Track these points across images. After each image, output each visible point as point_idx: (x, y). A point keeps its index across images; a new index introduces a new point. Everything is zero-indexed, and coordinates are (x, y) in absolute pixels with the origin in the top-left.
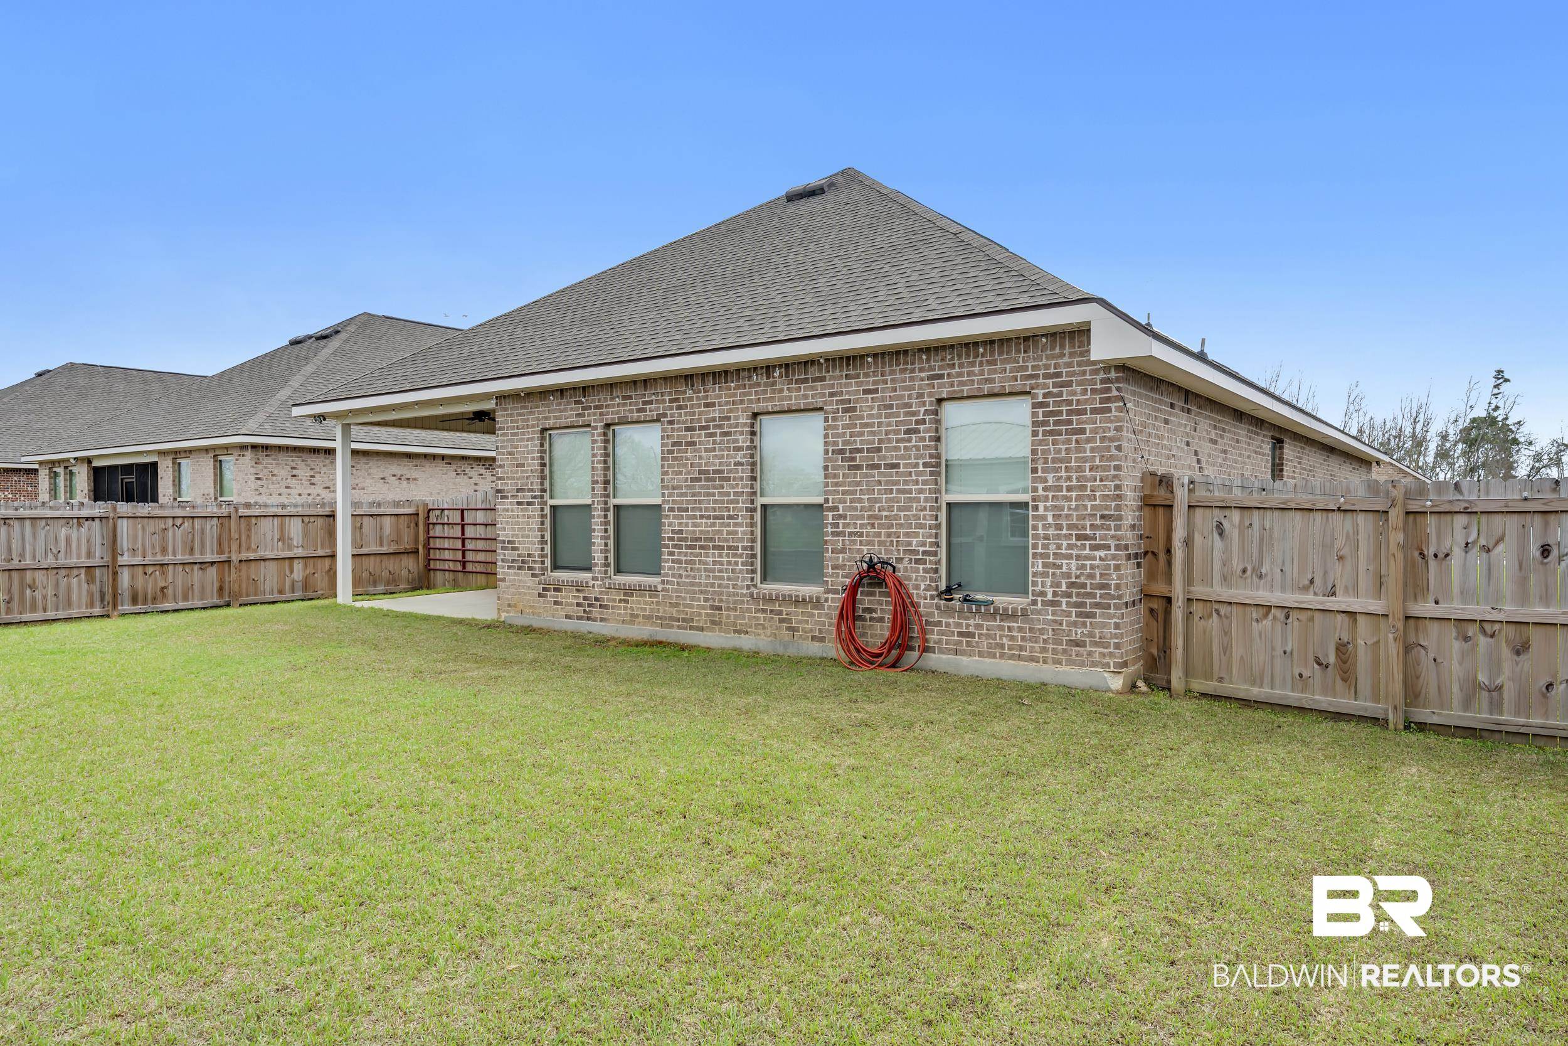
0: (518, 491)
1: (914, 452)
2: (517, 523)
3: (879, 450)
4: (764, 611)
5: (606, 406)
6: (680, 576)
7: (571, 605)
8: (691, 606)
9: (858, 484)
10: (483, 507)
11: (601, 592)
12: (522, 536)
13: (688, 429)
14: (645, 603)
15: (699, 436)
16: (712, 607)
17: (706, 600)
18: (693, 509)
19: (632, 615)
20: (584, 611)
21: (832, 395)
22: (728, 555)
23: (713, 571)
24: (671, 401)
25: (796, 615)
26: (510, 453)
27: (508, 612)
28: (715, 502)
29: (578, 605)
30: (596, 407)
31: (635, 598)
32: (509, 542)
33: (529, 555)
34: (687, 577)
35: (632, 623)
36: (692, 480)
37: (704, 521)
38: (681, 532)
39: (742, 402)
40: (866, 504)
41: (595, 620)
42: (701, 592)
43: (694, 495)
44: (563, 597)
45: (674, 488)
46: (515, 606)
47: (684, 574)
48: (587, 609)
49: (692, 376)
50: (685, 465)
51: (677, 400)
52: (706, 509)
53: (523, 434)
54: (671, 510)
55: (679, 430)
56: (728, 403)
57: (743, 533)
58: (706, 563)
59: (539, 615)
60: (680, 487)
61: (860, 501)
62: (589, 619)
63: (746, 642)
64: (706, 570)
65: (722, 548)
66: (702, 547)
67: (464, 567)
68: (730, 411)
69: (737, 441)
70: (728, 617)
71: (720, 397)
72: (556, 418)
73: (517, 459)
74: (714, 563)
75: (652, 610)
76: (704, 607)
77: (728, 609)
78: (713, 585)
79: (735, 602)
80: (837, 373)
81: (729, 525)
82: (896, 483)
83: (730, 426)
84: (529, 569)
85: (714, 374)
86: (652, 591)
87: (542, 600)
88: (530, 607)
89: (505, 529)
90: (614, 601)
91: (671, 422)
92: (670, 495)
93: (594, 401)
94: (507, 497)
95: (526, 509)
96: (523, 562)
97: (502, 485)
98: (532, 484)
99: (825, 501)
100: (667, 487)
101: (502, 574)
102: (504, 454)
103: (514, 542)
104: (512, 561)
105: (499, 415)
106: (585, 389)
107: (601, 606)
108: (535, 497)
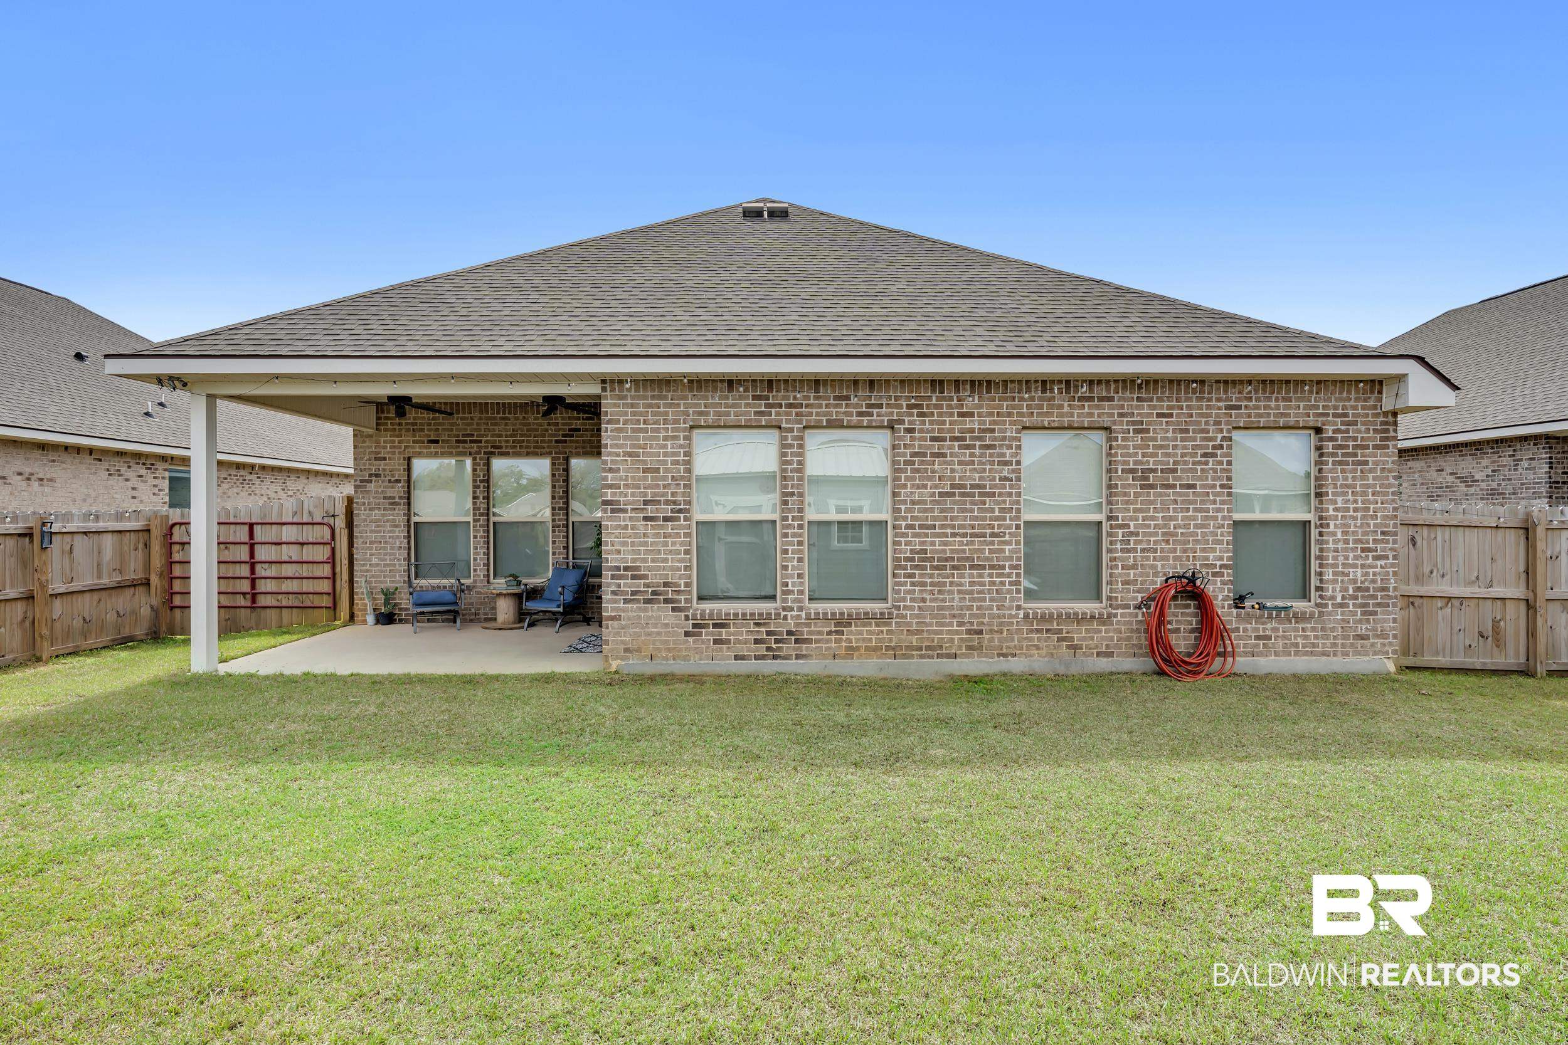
0: (646, 503)
1: (1211, 474)
2: (645, 544)
3: (1174, 471)
4: (1038, 631)
5: (807, 406)
6: (924, 600)
7: (746, 642)
8: (941, 633)
9: (1152, 502)
10: (295, 520)
11: (797, 625)
12: (653, 560)
13: (933, 439)
14: (870, 633)
15: (951, 447)
16: (969, 632)
17: (960, 624)
18: (942, 526)
19: (849, 648)
20: (769, 649)
21: (1121, 415)
22: (990, 575)
23: (971, 592)
24: (910, 406)
25: (1079, 633)
26: (630, 454)
27: (622, 659)
28: (974, 518)
29: (757, 641)
30: (790, 406)
31: (853, 628)
32: (626, 569)
33: (666, 585)
34: (932, 600)
35: (849, 657)
36: (941, 494)
37: (958, 539)
38: (924, 551)
39: (1009, 415)
40: (1160, 522)
41: (787, 657)
42: (953, 616)
43: (942, 511)
44: (729, 634)
45: (913, 503)
46: (639, 650)
47: (928, 597)
48: (774, 646)
49: (941, 382)
50: (930, 479)
51: (920, 406)
52: (961, 526)
53: (656, 430)
54: (908, 527)
55: (924, 439)
56: (991, 414)
57: (1015, 551)
58: (961, 584)
59: (686, 658)
60: (923, 502)
61: (1153, 518)
62: (775, 657)
63: (1017, 665)
64: (959, 592)
66: (954, 568)
67: (254, 601)
68: (995, 423)
69: (1004, 455)
70: (991, 640)
71: (979, 407)
72: (719, 414)
73: (645, 462)
74: (972, 583)
75: (879, 640)
76: (957, 632)
77: (991, 631)
78: (970, 608)
79: (1001, 624)
80: (1128, 394)
81: (993, 543)
82: (1194, 502)
83: (995, 439)
84: (666, 601)
85: (972, 382)
86: (882, 618)
87: (691, 639)
88: (669, 650)
89: (619, 552)
90: (820, 633)
91: (910, 430)
92: (908, 511)
93: (787, 398)
94: (624, 511)
95: (661, 527)
96: (654, 593)
97: (614, 494)
98: (673, 494)
99: (1109, 518)
100: (904, 502)
101: (613, 609)
102: (618, 455)
103: (638, 568)
104: (634, 593)
105: (610, 406)
106: (772, 383)
107: (797, 641)
108: (680, 511)
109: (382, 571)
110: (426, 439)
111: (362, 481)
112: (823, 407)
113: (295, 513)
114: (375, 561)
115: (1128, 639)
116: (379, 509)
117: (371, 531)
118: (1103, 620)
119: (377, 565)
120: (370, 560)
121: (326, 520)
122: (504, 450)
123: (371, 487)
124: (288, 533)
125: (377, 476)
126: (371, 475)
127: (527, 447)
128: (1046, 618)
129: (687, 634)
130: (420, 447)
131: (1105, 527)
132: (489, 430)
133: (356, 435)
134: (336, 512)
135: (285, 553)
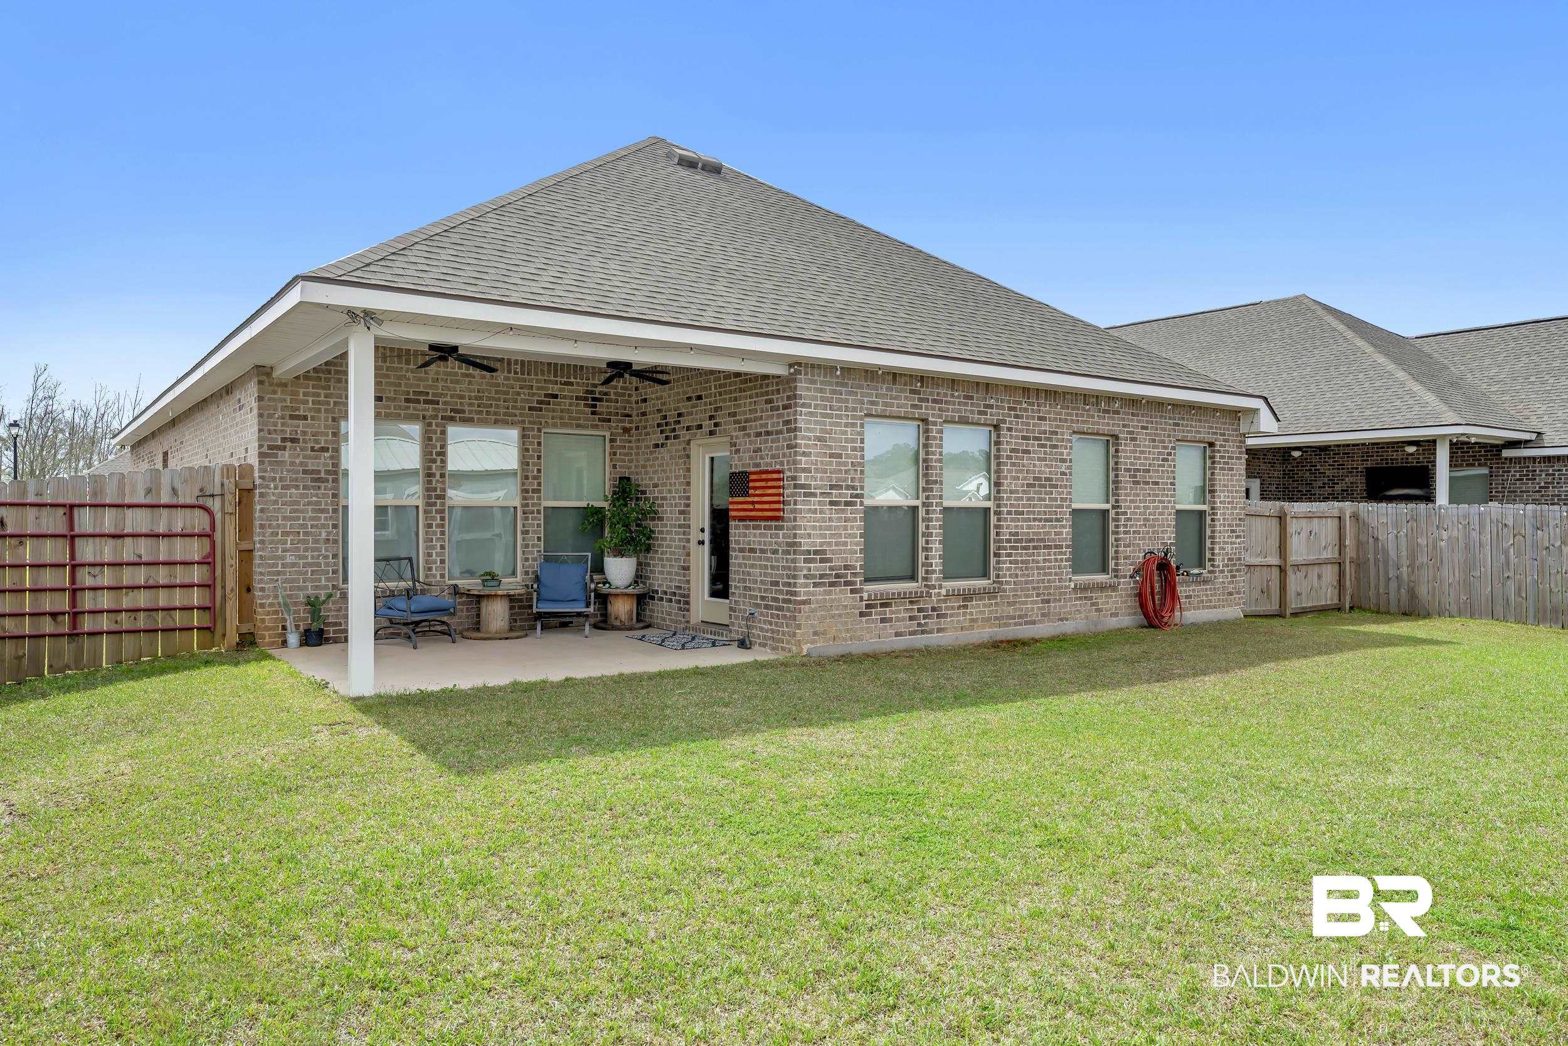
0: (832, 487)
1: (1166, 475)
2: (829, 528)
3: (1148, 471)
4: (1080, 598)
5: (946, 402)
6: (1017, 576)
7: (903, 619)
8: (1026, 603)
9: (1138, 495)
10: (147, 501)
11: (938, 601)
12: (837, 544)
13: (1024, 438)
14: (984, 606)
15: (1033, 445)
16: (1043, 601)
17: (1038, 595)
18: (1027, 513)
19: (972, 620)
20: (919, 625)
21: (1124, 426)
22: (1055, 554)
23: (1043, 568)
24: (1010, 409)
25: (1101, 598)
26: (819, 439)
27: (812, 643)
28: (1046, 506)
29: (911, 618)
30: (935, 401)
31: (974, 603)
32: (816, 552)
33: (846, 567)
34: (1022, 576)
35: (972, 628)
36: (1027, 485)
37: (1037, 523)
38: (1017, 534)
39: (1066, 421)
40: (1142, 510)
41: (931, 632)
42: (1034, 588)
43: (1029, 499)
44: (892, 612)
45: (1012, 492)
46: (824, 633)
47: (1019, 573)
48: (923, 622)
50: (1021, 471)
51: (1016, 409)
52: (1039, 513)
53: (839, 417)
54: (1009, 513)
55: (1017, 437)
56: (1055, 419)
57: (1067, 533)
58: (1038, 562)
59: (860, 639)
60: (1017, 492)
61: (1138, 507)
62: (923, 632)
63: (1069, 627)
64: (1038, 568)
65: (1050, 547)
66: (1035, 548)
67: (73, 625)
68: (1057, 426)
69: (1062, 454)
70: (1055, 607)
71: (1049, 412)
72: (886, 404)
73: (830, 447)
74: (1044, 561)
75: (990, 612)
76: (1036, 602)
77: (1055, 600)
78: (1043, 581)
79: (1061, 594)
80: (1127, 410)
81: (1056, 527)
82: (1157, 495)
83: (1058, 440)
84: (847, 583)
86: (990, 593)
87: (864, 619)
88: (848, 631)
89: (809, 535)
90: (953, 608)
91: (1010, 429)
92: (1009, 499)
93: (931, 394)
94: (814, 495)
95: (843, 511)
96: (837, 576)
97: (806, 478)
98: (853, 479)
99: (1114, 507)
100: (1006, 492)
101: (806, 593)
102: (810, 439)
103: (824, 552)
104: (822, 576)
105: (803, 387)
106: (924, 378)
107: (938, 616)
108: (857, 496)
109: (300, 573)
111: (270, 447)
112: (956, 405)
113: (149, 491)
114: (290, 559)
115: (1126, 602)
116: (297, 487)
117: (284, 518)
118: (1113, 588)
119: (293, 565)
120: (283, 558)
121: (201, 502)
122: (467, 415)
123: (285, 456)
124: (136, 521)
125: (295, 440)
126: (284, 440)
127: (495, 414)
128: (1085, 588)
131: (1112, 514)
132: (449, 389)
133: (260, 383)
134: (218, 491)
135: (128, 550)
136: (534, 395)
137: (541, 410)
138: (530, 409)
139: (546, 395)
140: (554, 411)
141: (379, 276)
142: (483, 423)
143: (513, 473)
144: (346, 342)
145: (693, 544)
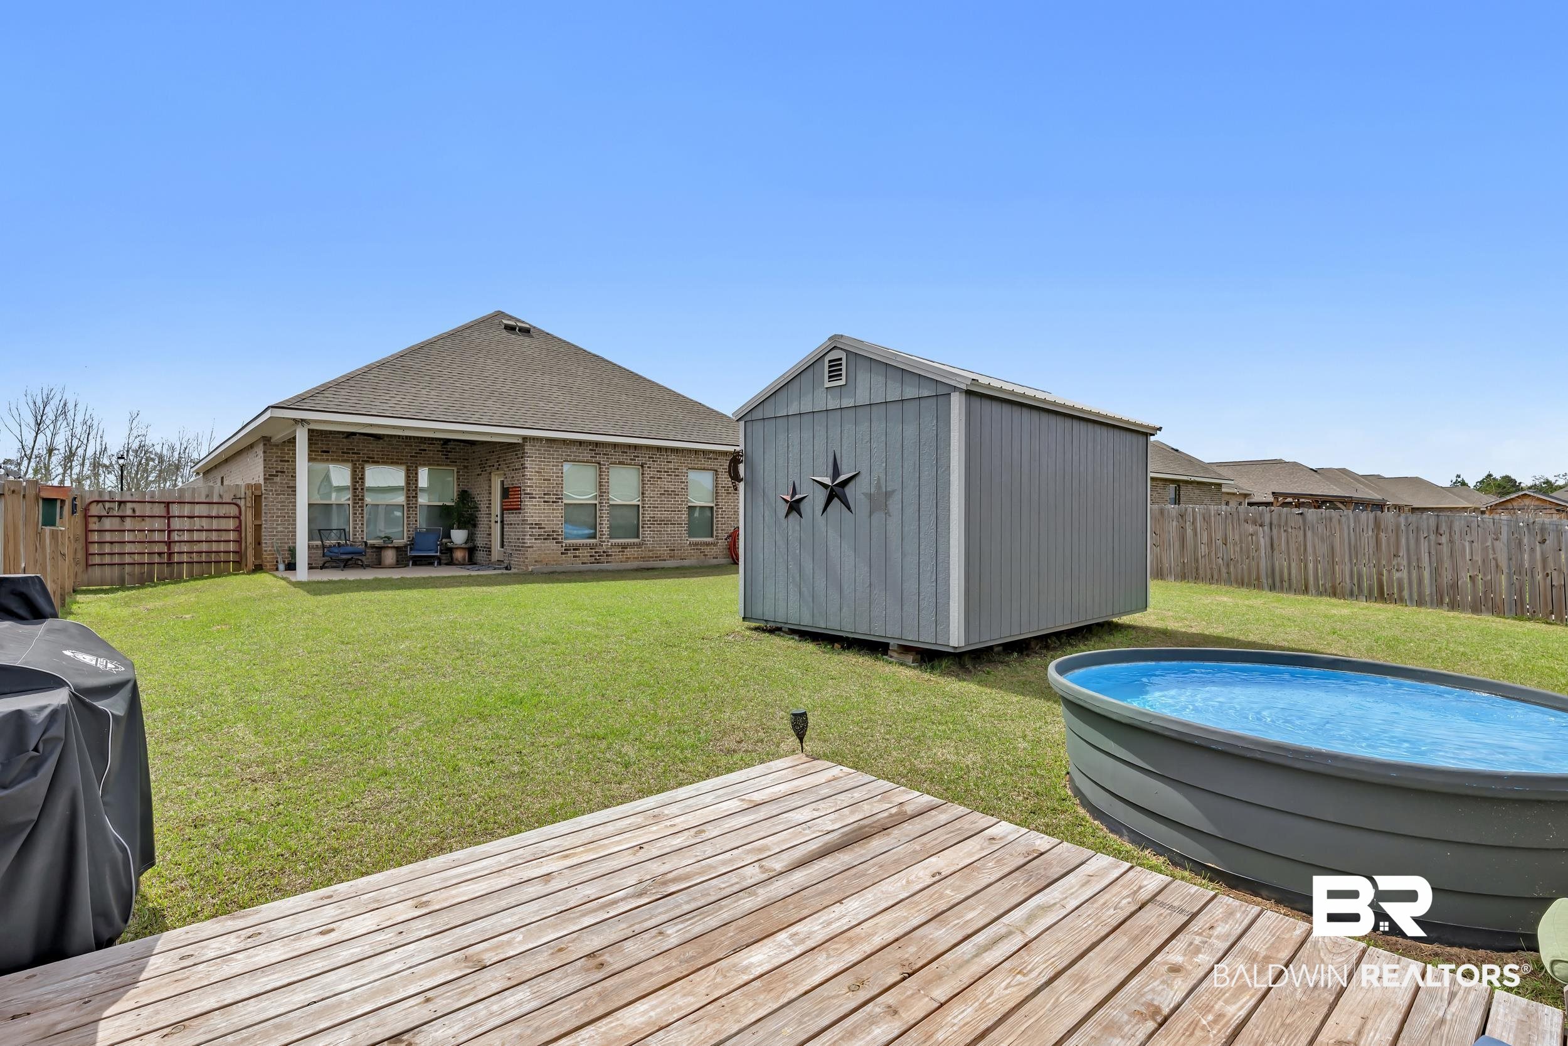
0: (544, 494)
2: (544, 513)
4: (694, 549)
5: (611, 455)
6: (655, 537)
7: (587, 556)
8: (660, 550)
9: (730, 499)
10: (207, 501)
11: (607, 548)
12: (548, 521)
13: (658, 471)
14: (634, 551)
15: (664, 475)
16: (670, 550)
17: (667, 547)
18: (661, 507)
19: (628, 558)
20: (595, 559)
21: (721, 465)
22: (678, 527)
23: (670, 534)
24: (649, 457)
25: (707, 550)
26: (537, 472)
27: (534, 565)
28: (672, 504)
29: (591, 556)
30: (604, 454)
31: (628, 550)
32: (536, 524)
33: (553, 531)
35: (627, 561)
36: (660, 494)
37: (666, 512)
38: (654, 517)
39: (684, 463)
40: (733, 507)
41: (603, 563)
42: (665, 544)
43: (661, 501)
44: (579, 553)
45: (651, 497)
46: (541, 561)
47: (657, 536)
48: (598, 558)
49: (661, 449)
50: (657, 487)
51: (653, 458)
52: (668, 507)
53: (549, 462)
54: (649, 507)
55: (654, 471)
56: (677, 463)
57: (685, 518)
58: (667, 531)
59: (561, 565)
60: (654, 497)
61: (730, 505)
62: (598, 563)
63: (686, 563)
64: (667, 534)
65: (675, 524)
66: (665, 524)
67: (169, 558)
68: (678, 466)
69: (682, 479)
70: (678, 553)
71: (674, 459)
72: (576, 456)
73: (544, 476)
74: (671, 531)
75: (638, 554)
76: (666, 550)
77: (678, 550)
78: (670, 540)
79: (681, 547)
80: (722, 457)
81: (678, 514)
83: (679, 472)
84: (553, 539)
85: (672, 449)
86: (639, 545)
87: (563, 556)
88: (554, 561)
89: (532, 516)
90: (616, 552)
91: (649, 467)
92: (648, 501)
93: (603, 451)
94: (535, 498)
95: (551, 505)
96: (548, 535)
97: (530, 490)
98: (556, 491)
99: (716, 505)
100: (647, 497)
101: (530, 543)
102: (532, 472)
103: (541, 524)
104: (539, 535)
105: (528, 448)
106: (597, 444)
107: (607, 555)
108: (559, 499)
109: (286, 536)
110: (320, 450)
111: (269, 475)
112: (618, 456)
113: (207, 496)
114: (280, 529)
115: (722, 552)
116: (284, 495)
117: (278, 509)
118: (715, 544)
119: (282, 532)
120: (276, 528)
121: (234, 501)
122: (376, 460)
123: (277, 479)
124: (199, 510)
125: (283, 472)
126: (277, 472)
127: (391, 459)
128: (696, 544)
129: (562, 553)
130: (315, 455)
131: (715, 509)
132: (365, 447)
133: (265, 445)
134: (243, 496)
135: (198, 524)
136: (413, 449)
137: (417, 457)
138: (411, 456)
139: (420, 450)
140: (424, 457)
141: (308, 405)
142: (384, 463)
143: (401, 488)
144: (295, 431)
145: (493, 523)
